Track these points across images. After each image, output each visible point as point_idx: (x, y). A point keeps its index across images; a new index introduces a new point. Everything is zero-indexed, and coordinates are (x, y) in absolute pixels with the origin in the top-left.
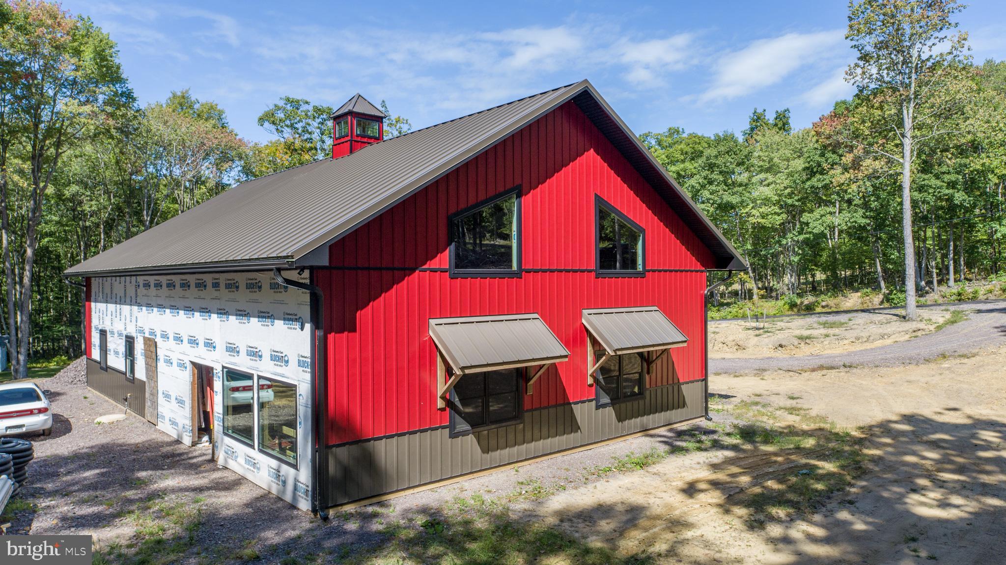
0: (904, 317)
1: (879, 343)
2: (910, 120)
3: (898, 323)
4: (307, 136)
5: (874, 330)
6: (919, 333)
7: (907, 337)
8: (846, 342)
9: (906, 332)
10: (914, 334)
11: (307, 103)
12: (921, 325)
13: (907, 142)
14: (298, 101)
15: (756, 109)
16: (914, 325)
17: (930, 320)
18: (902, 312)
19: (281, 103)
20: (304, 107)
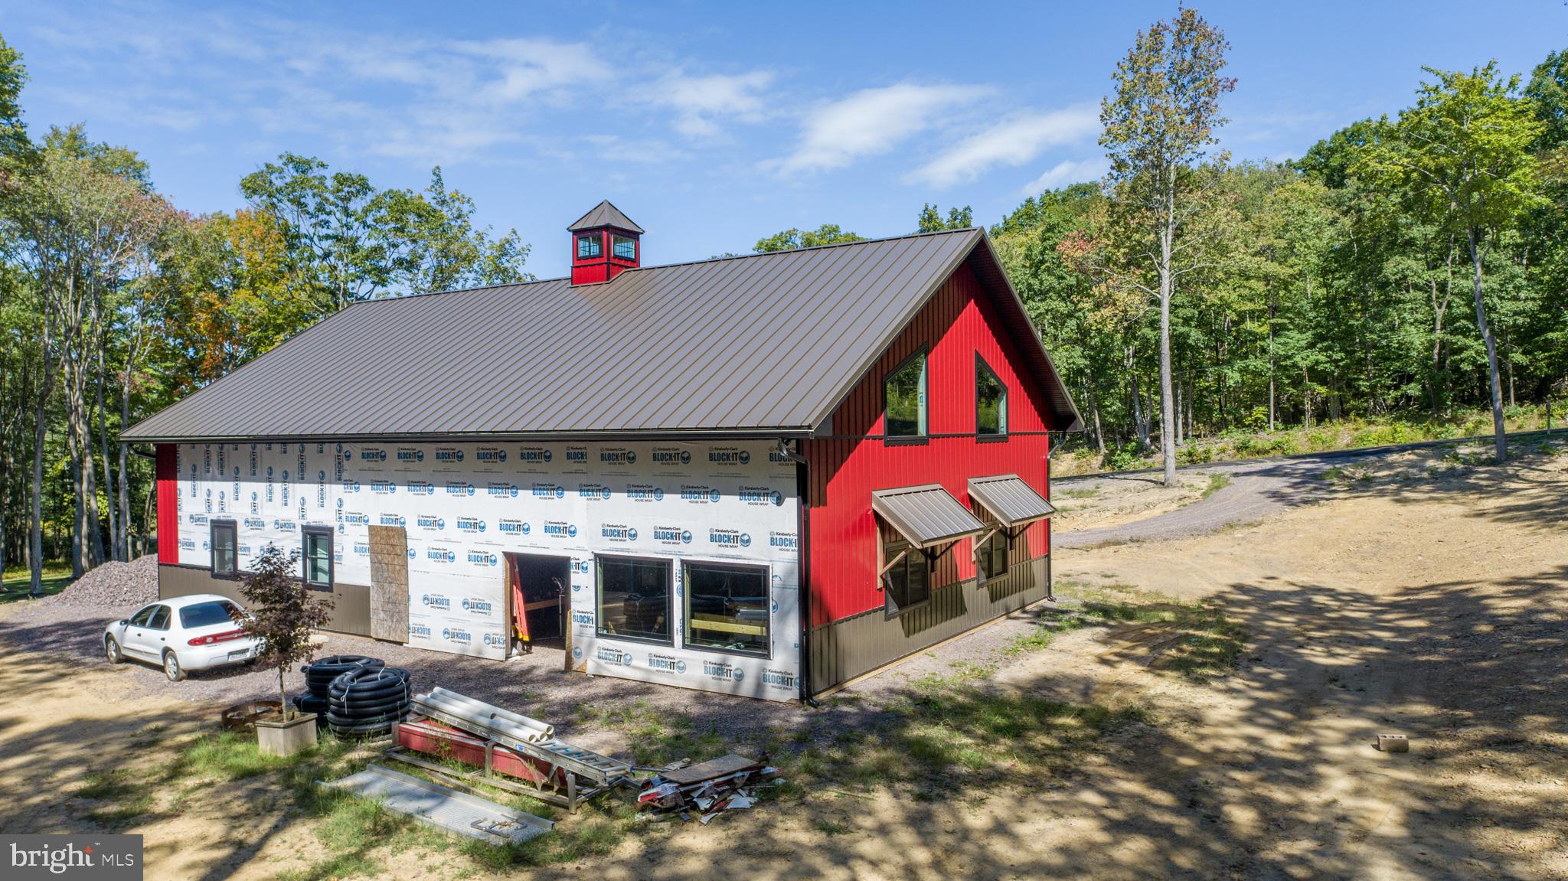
0: (1163, 484)
1: (1146, 514)
2: (1169, 249)
3: (1157, 490)
4: (323, 217)
5: (1130, 499)
6: (1186, 501)
7: (1174, 506)
8: (1108, 514)
9: (1172, 500)
10: (1181, 503)
11: (323, 166)
12: (1185, 492)
13: (1165, 273)
14: (308, 162)
15: (926, 205)
16: (1177, 493)
17: (1192, 486)
18: (1161, 477)
19: (278, 163)
20: (317, 172)
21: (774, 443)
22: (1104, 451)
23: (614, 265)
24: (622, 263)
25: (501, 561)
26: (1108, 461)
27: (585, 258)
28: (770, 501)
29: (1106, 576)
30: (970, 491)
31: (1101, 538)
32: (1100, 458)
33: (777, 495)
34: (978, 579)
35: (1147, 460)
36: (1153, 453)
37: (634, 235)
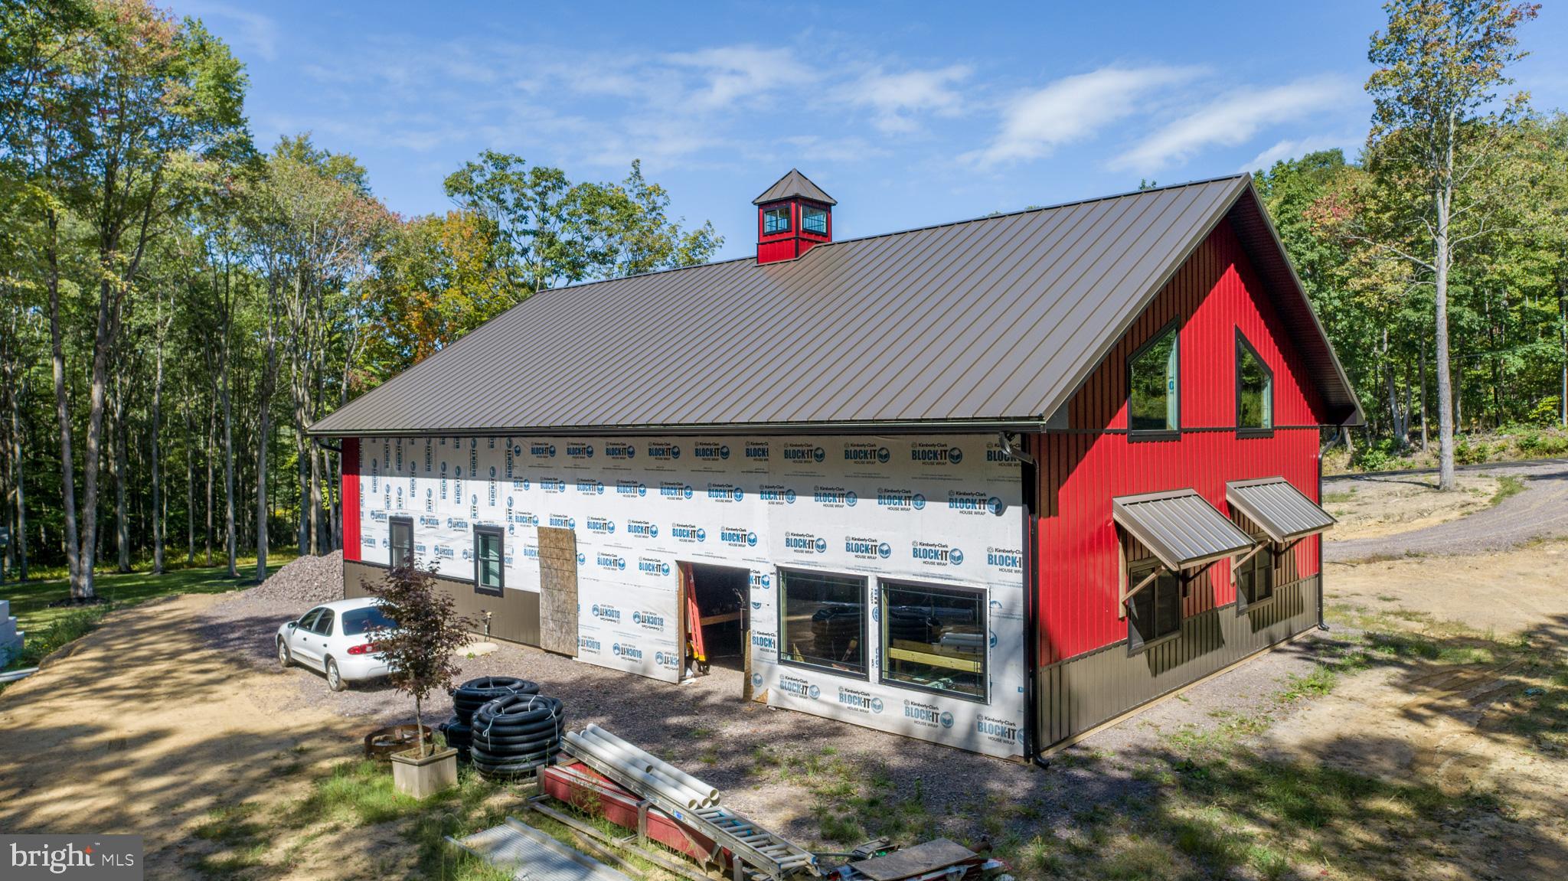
0: (1437, 487)
1: (1419, 523)
2: (1447, 212)
3: (1430, 495)
4: (521, 212)
5: (1396, 505)
6: (1471, 509)
7: (1455, 515)
8: (1371, 522)
9: (1452, 507)
10: (1465, 510)
11: (520, 161)
12: (1468, 497)
13: (1443, 241)
14: (505, 159)
15: (1144, 182)
16: (1458, 498)
17: (1475, 490)
18: (1434, 479)
19: (478, 161)
20: (515, 168)
21: (995, 439)
22: (1351, 448)
23: (803, 239)
24: (812, 238)
25: (674, 570)
26: (1357, 460)
27: (771, 234)
28: (988, 510)
29: (1385, 599)
30: (1229, 498)
31: (1368, 552)
32: (1347, 457)
33: (996, 502)
34: (1237, 604)
35: (1406, 459)
36: (1413, 451)
37: (826, 207)
